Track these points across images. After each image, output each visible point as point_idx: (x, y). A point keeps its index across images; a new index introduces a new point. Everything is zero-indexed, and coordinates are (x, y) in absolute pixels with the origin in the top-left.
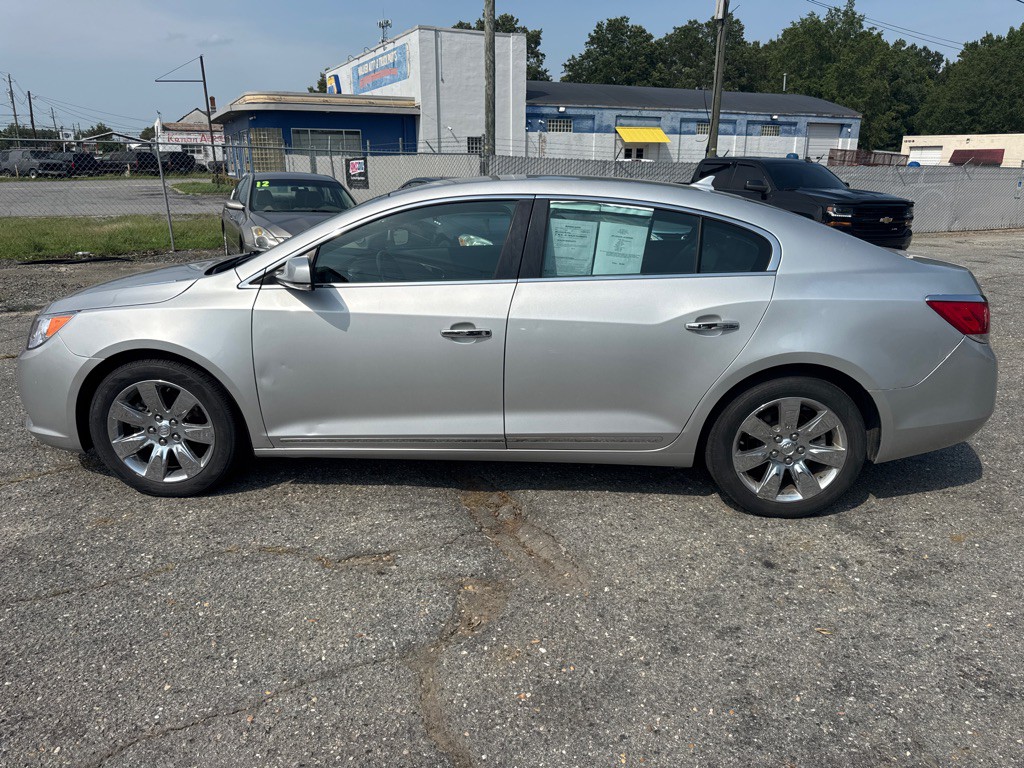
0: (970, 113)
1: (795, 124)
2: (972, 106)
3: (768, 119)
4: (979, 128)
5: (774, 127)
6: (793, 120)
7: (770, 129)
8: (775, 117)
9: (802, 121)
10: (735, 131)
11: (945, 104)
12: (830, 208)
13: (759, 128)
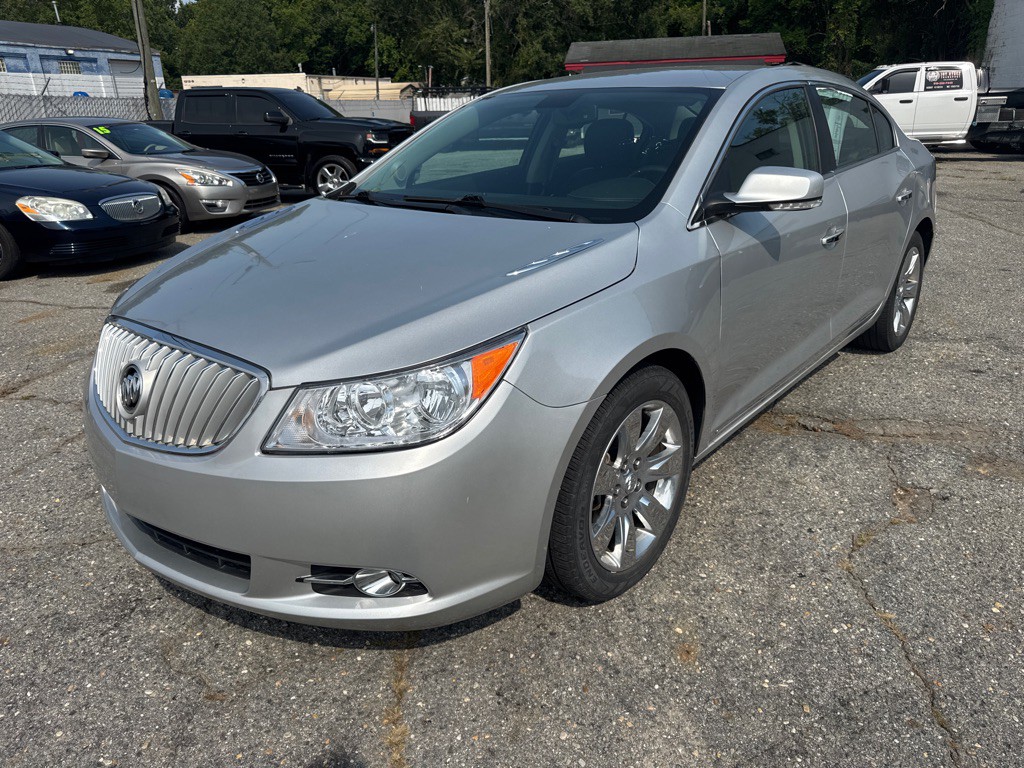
0: (225, 54)
1: (95, 60)
2: (225, 48)
3: (63, 53)
4: (239, 69)
5: (72, 63)
6: (91, 55)
7: (68, 65)
8: (71, 52)
9: (103, 57)
10: (28, 67)
11: (200, 46)
12: (368, 135)
13: (55, 64)
